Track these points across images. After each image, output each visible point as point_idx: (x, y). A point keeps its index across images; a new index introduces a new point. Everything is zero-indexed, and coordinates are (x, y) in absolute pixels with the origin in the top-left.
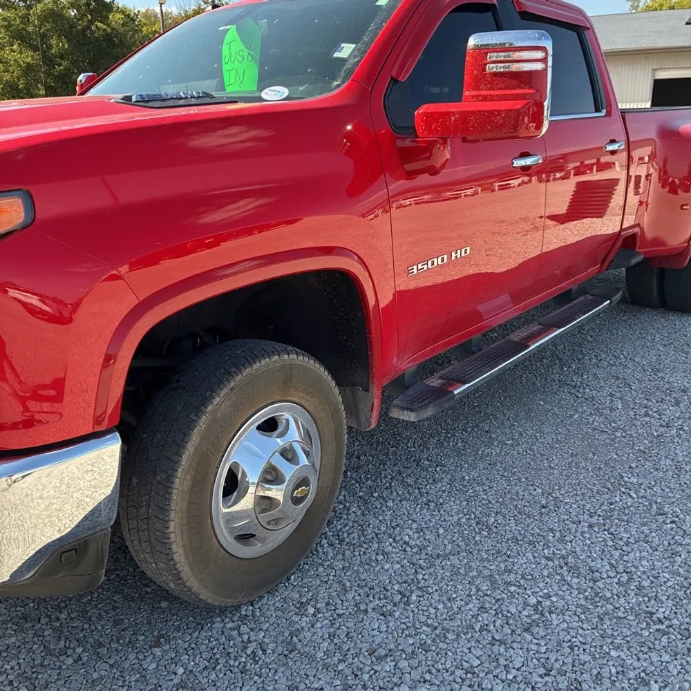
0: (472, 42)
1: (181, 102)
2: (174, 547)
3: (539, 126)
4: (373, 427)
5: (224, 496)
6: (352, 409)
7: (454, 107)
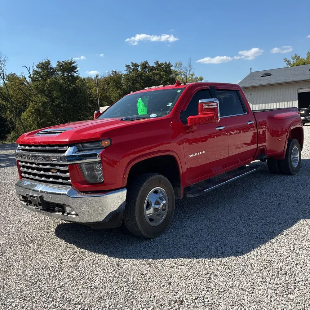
0: (200, 102)
1: (133, 119)
2: (136, 217)
3: (217, 120)
4: (182, 198)
5: (147, 208)
6: (176, 194)
7: (196, 117)
